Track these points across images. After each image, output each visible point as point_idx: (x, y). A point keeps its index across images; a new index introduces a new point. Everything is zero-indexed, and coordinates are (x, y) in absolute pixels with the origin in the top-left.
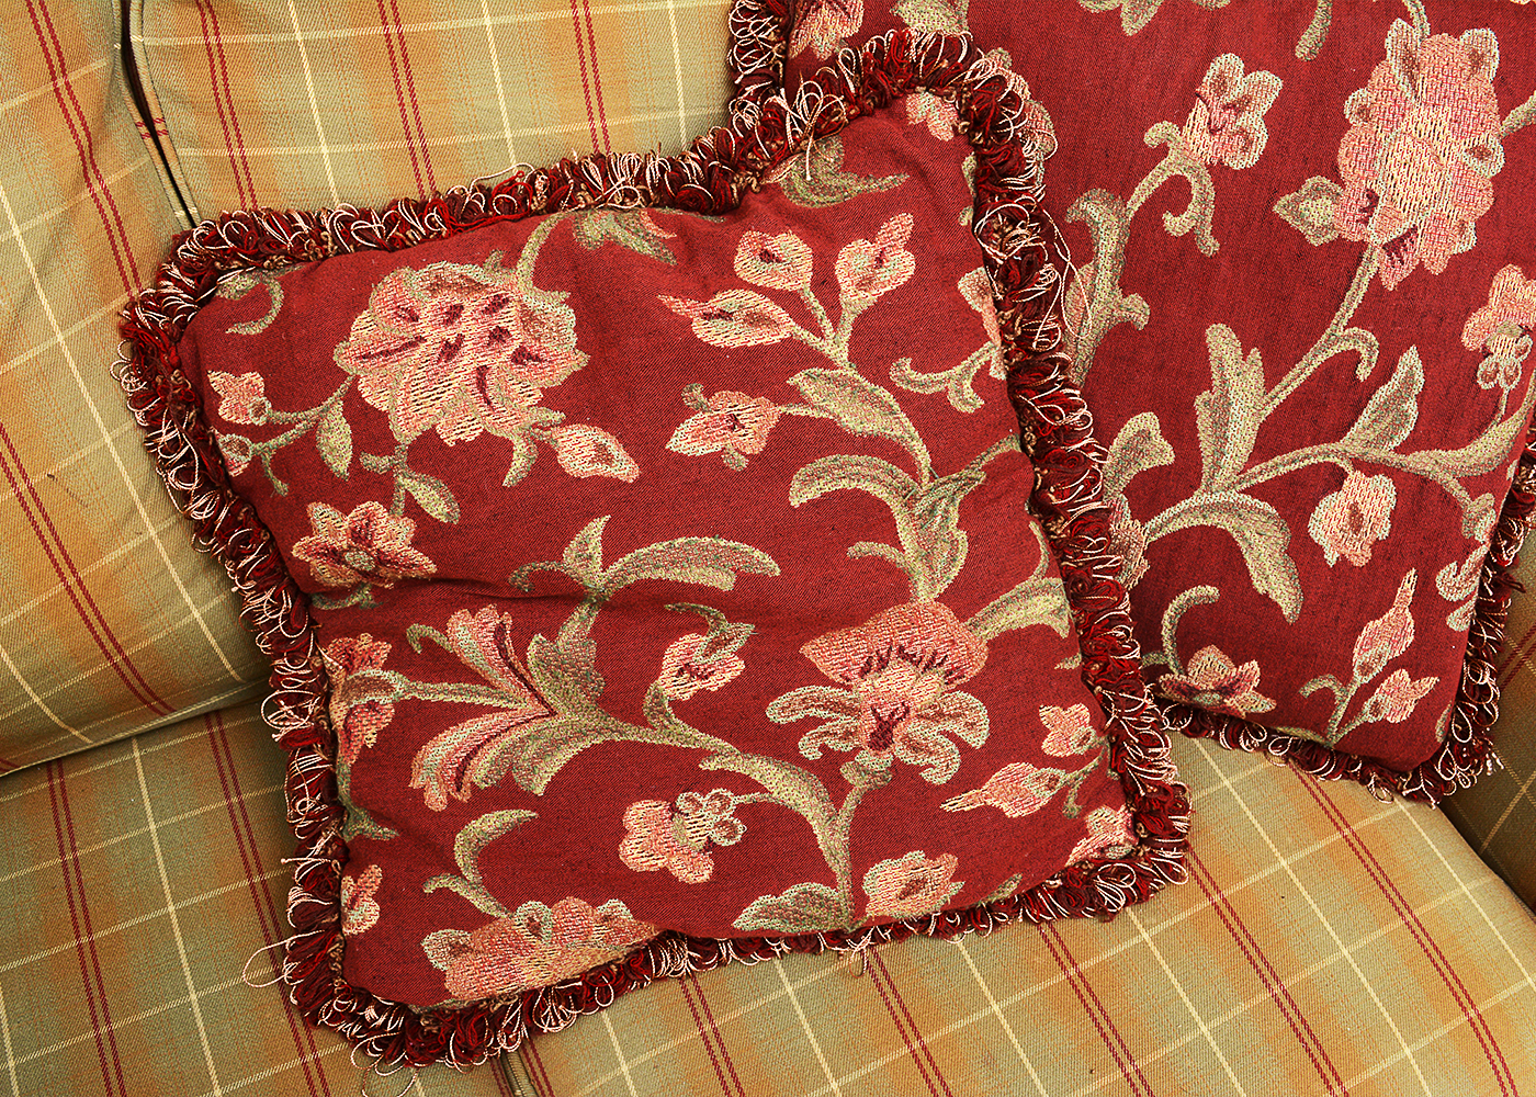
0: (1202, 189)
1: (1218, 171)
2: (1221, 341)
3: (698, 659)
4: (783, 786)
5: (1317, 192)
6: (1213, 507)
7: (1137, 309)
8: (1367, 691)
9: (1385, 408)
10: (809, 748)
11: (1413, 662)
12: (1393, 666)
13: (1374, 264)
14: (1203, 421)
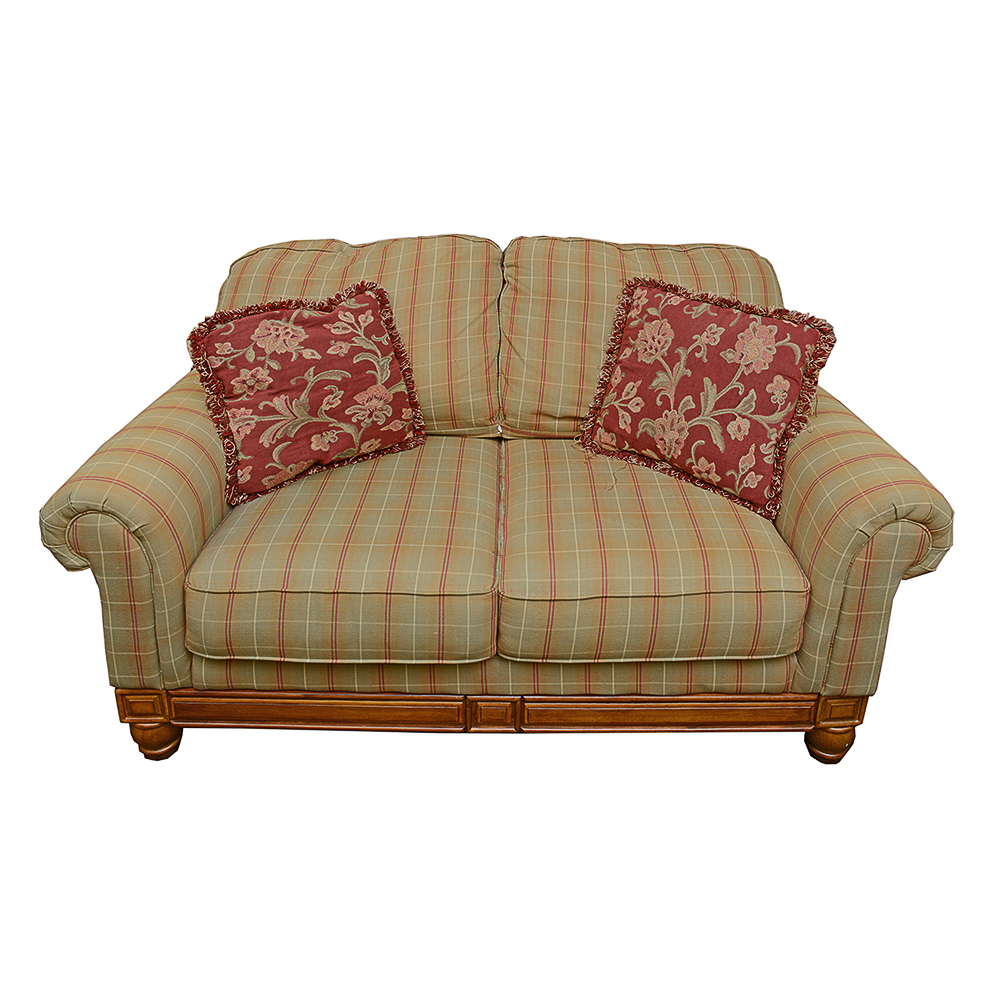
0: (704, 348)
1: (708, 345)
2: (707, 381)
3: (331, 401)
4: (347, 429)
5: (730, 352)
6: (704, 420)
7: (689, 373)
8: (744, 477)
9: (746, 402)
10: (354, 420)
11: (756, 469)
12: (750, 470)
13: (742, 368)
14: (702, 399)
